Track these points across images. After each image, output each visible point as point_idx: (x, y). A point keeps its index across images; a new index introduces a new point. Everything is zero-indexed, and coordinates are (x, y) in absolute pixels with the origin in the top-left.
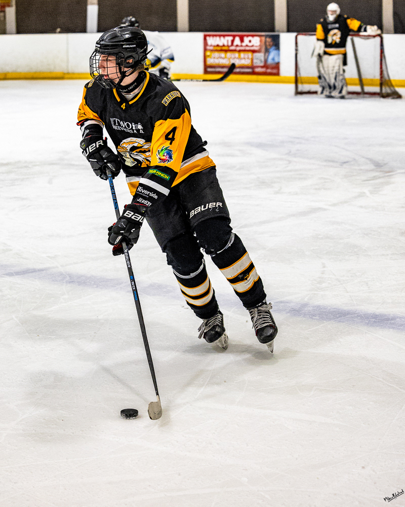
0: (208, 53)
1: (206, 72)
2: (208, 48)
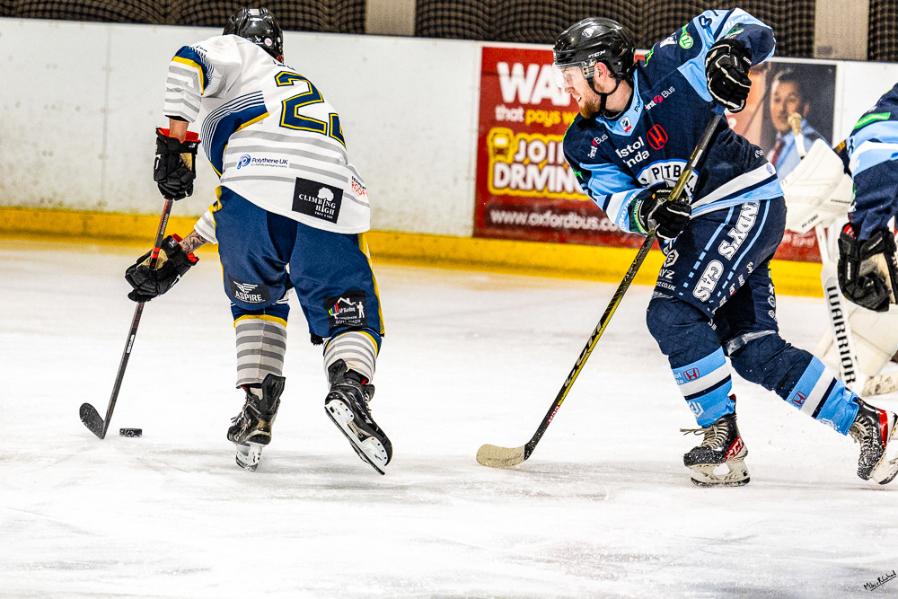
0: (499, 139)
1: (484, 226)
2: (501, 113)
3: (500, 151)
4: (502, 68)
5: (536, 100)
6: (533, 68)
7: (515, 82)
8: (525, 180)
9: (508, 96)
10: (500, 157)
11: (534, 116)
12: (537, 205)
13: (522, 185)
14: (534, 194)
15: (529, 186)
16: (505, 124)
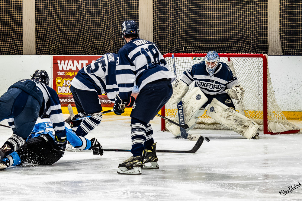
0: (59, 80)
2: (59, 73)
3: (59, 83)
4: (59, 62)
5: (68, 69)
6: (67, 61)
7: (62, 65)
8: (66, 90)
9: (61, 69)
10: (59, 85)
11: (67, 74)
12: (69, 97)
13: (65, 92)
14: (68, 94)
15: (67, 92)
16: (60, 76)
